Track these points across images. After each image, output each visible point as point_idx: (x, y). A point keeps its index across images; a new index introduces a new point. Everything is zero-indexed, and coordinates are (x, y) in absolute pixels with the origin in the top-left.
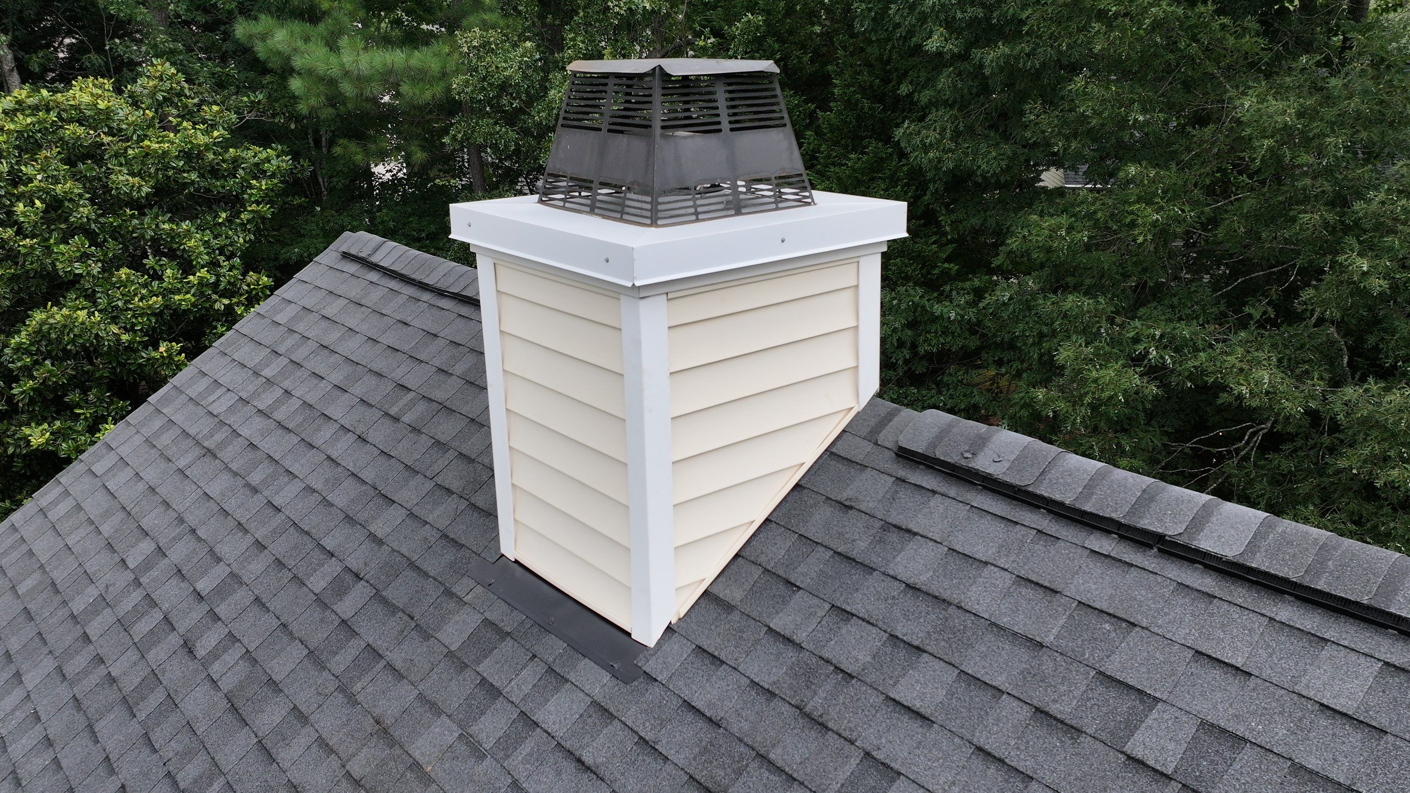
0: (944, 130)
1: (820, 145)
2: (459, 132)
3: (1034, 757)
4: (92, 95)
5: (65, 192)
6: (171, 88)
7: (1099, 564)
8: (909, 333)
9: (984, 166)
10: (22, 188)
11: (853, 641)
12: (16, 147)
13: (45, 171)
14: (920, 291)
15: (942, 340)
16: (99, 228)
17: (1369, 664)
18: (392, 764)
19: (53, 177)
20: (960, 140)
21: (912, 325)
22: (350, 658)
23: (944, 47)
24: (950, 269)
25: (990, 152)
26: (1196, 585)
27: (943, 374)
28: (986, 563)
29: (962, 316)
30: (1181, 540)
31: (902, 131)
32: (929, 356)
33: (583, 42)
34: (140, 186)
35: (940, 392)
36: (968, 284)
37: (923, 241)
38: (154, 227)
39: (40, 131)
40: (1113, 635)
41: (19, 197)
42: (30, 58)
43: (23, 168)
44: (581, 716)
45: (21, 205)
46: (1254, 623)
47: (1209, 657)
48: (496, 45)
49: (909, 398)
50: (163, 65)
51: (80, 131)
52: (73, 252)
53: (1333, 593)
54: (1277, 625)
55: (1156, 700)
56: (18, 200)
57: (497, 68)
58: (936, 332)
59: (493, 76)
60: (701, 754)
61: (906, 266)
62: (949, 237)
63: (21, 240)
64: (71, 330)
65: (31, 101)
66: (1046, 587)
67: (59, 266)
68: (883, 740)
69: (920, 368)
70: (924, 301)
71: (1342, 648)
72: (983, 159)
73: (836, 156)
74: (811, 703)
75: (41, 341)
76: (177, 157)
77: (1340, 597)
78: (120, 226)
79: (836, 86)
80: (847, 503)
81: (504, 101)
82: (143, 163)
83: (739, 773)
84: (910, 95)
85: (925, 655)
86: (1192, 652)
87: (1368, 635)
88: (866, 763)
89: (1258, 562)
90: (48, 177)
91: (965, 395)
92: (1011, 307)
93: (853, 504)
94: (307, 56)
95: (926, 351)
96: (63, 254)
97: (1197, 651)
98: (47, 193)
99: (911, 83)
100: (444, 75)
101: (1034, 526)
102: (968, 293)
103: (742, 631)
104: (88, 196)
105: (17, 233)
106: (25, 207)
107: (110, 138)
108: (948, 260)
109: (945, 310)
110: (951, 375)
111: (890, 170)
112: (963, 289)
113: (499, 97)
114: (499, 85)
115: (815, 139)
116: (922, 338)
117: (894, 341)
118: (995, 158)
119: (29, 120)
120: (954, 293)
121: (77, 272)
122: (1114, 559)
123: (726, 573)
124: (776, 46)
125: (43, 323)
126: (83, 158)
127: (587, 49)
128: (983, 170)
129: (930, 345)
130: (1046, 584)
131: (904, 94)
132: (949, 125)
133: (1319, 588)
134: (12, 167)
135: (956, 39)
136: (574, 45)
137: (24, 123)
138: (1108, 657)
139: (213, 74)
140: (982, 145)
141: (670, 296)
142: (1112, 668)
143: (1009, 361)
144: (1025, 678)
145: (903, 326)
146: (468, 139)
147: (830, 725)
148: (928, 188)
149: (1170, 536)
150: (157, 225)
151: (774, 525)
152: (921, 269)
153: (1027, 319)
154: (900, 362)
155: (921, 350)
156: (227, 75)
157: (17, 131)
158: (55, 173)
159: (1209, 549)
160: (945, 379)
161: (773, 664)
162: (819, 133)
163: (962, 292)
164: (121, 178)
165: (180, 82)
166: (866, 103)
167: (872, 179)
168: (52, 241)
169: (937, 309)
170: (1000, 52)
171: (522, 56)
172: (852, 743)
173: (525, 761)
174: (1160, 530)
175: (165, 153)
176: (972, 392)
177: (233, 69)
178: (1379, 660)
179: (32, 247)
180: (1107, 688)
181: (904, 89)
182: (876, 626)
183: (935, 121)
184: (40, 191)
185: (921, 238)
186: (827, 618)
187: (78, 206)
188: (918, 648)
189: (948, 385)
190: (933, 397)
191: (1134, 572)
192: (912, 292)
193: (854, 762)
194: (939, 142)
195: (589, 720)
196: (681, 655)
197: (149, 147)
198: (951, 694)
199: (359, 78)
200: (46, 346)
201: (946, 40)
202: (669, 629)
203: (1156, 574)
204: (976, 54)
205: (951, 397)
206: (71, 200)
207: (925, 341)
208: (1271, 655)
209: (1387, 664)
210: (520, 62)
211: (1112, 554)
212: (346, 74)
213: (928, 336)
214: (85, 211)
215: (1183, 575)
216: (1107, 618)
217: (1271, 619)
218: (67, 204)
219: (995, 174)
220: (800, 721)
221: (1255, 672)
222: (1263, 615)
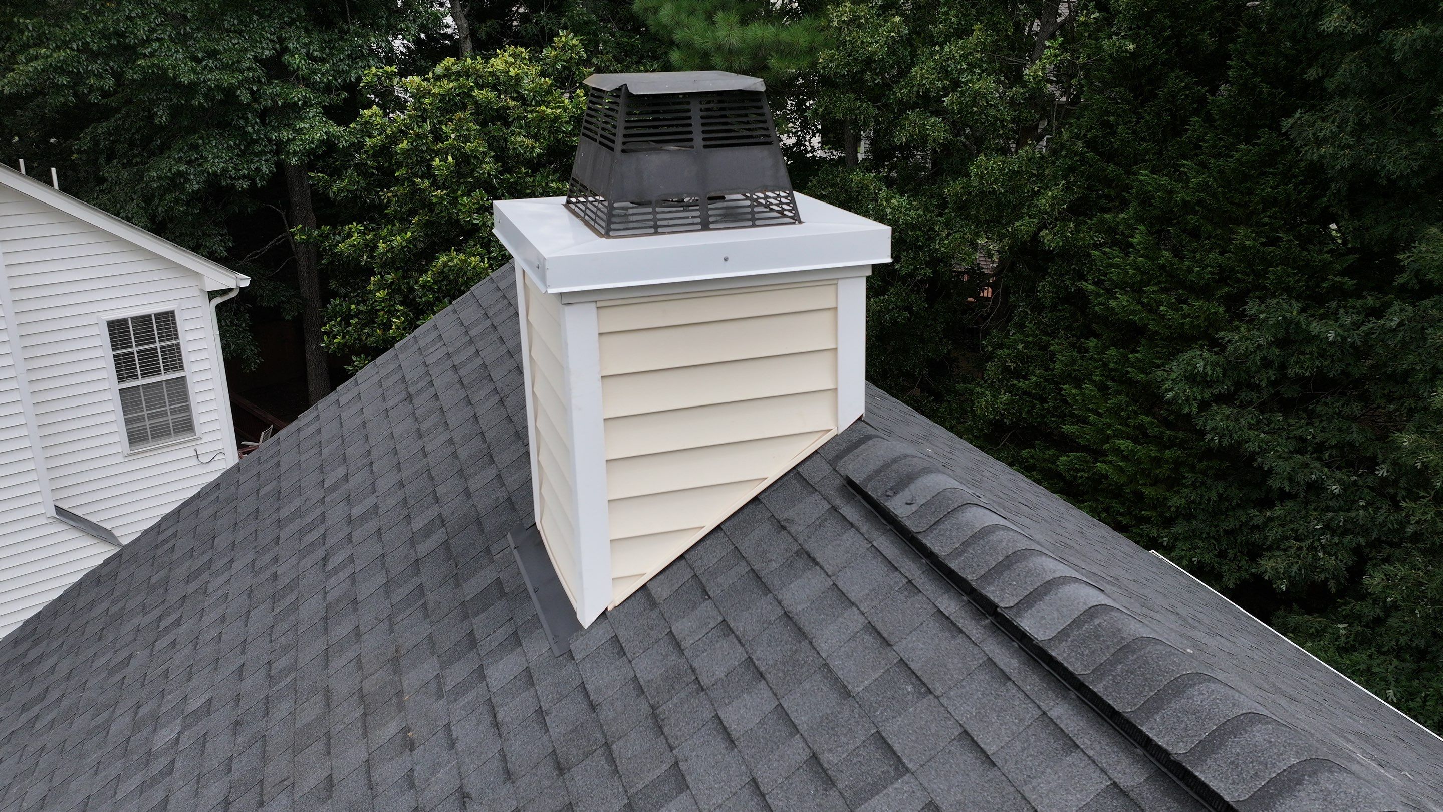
0: (1345, 121)
1: (1206, 133)
2: (821, 107)
3: (788, 799)
4: (506, 62)
5: (472, 151)
6: (571, 58)
7: (937, 624)
8: (1277, 351)
9: (1390, 167)
10: (440, 145)
11: (720, 656)
12: (439, 108)
13: (458, 131)
14: (1296, 306)
15: (1317, 363)
16: (498, 184)
17: (1099, 780)
18: (389, 687)
19: (465, 136)
20: (1364, 136)
21: (1283, 343)
22: (407, 592)
23: (1345, 27)
24: (1343, 283)
25: (1400, 150)
26: (1001, 665)
27: (1318, 402)
28: (853, 604)
29: (1344, 339)
30: (1008, 615)
31: (1291, 121)
32: (1299, 379)
33: (956, 16)
34: (533, 148)
35: (1310, 424)
36: (1359, 303)
37: (1316, 248)
38: (544, 184)
39: (458, 95)
40: (910, 697)
41: (437, 153)
42: (480, 28)
43: (444, 127)
44: (515, 677)
45: (437, 160)
46: (1028, 713)
47: (972, 739)
48: (867, 19)
49: (1272, 425)
50: (566, 36)
51: (492, 95)
52: (474, 204)
53: (1104, 698)
54: (1047, 721)
55: (907, 770)
56: (437, 155)
57: (862, 42)
58: (1311, 353)
59: (857, 51)
60: (571, 732)
61: (1288, 276)
62: (1350, 246)
63: (434, 191)
64: (465, 273)
65: (455, 68)
66: (884, 638)
67: (462, 216)
68: (694, 754)
69: (1288, 392)
70: (1302, 319)
71: (1087, 758)
72: (1390, 158)
73: (1223, 146)
74: (664, 707)
75: (442, 281)
76: (567, 123)
77: (1109, 705)
78: (515, 183)
79: (1230, 67)
80: (782, 523)
81: (868, 76)
82: (539, 127)
83: (587, 755)
84: (1320, 80)
85: (763, 682)
86: (961, 730)
87: (1115, 750)
88: (672, 771)
89: (1058, 653)
90: (460, 136)
91: (1340, 430)
92: (1401, 334)
93: (787, 525)
94: (687, 30)
95: (1297, 375)
96: (465, 206)
97: (965, 731)
98: (459, 150)
99: (1323, 67)
100: (811, 50)
101: (907, 575)
102: (1359, 313)
103: (652, 629)
104: (492, 154)
105: (432, 185)
106: (440, 161)
107: (514, 103)
108: (1344, 273)
109: (1324, 329)
110: (1327, 405)
111: (1284, 165)
112: (1354, 307)
113: (863, 72)
114: (863, 60)
115: (1201, 126)
116: (1293, 359)
117: (1258, 359)
118: (1406, 158)
119: (451, 85)
120: (1342, 311)
121: (475, 221)
122: (952, 622)
123: (667, 572)
124: (1168, 22)
125: (445, 265)
126: (493, 120)
127: (959, 23)
128: (1389, 171)
129: (1302, 367)
130: (885, 635)
131: (1312, 78)
132: (1352, 117)
133: (1095, 690)
134: (434, 126)
135: (1363, 17)
136: (946, 20)
137: (447, 87)
138: (894, 717)
139: (619, 44)
140: (1392, 142)
141: (599, 304)
142: (890, 731)
143: (1401, 398)
144: (821, 722)
145: (1270, 344)
146: (829, 114)
147: (666, 730)
148: (1329, 188)
149: (1001, 608)
150: (547, 184)
151: (722, 534)
152: (1307, 280)
153: (1420, 350)
154: (1263, 384)
155: (1290, 372)
156: (632, 45)
157: (441, 95)
158: (466, 133)
159: (1027, 628)
160: (1319, 408)
161: (658, 664)
162: (1208, 119)
163: (1351, 310)
164: (518, 139)
165: (579, 52)
166: (1265, 88)
167: (1264, 174)
168: (459, 193)
169: (1315, 327)
170: (1417, 33)
171: (889, 31)
172: (672, 749)
173: (464, 708)
174: (996, 601)
175: (557, 118)
176: (1349, 428)
177: (637, 39)
178: (1110, 779)
179: (442, 197)
180: (877, 748)
181: (1312, 74)
182: (743, 645)
183: (1337, 112)
184: (453, 148)
185: (1315, 245)
186: (714, 631)
187: (482, 162)
188: (761, 674)
189: (1321, 415)
190: (1301, 427)
191: (960, 639)
192: (1285, 306)
193: (665, 767)
194: (1334, 136)
195: (518, 683)
196: (601, 640)
197: (544, 111)
198: (761, 723)
199: (730, 51)
200: (447, 285)
201: (1349, 19)
202: (604, 613)
203: (976, 644)
204: (1387, 35)
205: (1323, 430)
206: (476, 157)
207: (1297, 363)
208: (1023, 749)
209: (1115, 784)
210: (887, 37)
211: (951, 617)
212: (719, 48)
213: (1301, 357)
214: (488, 166)
215: (997, 651)
216: (914, 680)
217: (1044, 713)
218: (473, 160)
219: (1402, 176)
220: (650, 720)
221: (999, 763)
222: (1039, 707)
